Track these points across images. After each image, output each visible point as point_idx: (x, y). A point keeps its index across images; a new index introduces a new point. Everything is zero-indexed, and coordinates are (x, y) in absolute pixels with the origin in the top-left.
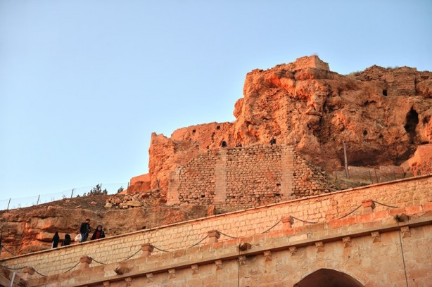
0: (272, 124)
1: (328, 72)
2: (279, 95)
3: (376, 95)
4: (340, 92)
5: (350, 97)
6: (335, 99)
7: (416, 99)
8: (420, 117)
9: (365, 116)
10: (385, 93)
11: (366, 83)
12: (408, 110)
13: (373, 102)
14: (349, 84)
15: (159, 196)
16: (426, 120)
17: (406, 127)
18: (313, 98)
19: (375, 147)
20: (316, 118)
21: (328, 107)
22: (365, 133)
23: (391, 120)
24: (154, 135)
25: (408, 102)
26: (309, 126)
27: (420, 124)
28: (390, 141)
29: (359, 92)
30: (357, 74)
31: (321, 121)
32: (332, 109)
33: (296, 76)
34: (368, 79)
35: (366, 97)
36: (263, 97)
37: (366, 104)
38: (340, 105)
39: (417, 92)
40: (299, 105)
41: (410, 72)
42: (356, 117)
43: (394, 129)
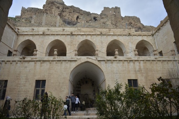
0: (51, 11)
1: (64, 4)
2: (53, 6)
3: (72, 11)
4: (66, 9)
5: (67, 10)
6: (64, 10)
7: (79, 14)
8: (79, 18)
9: (69, 15)
10: (74, 11)
11: (71, 9)
12: (77, 16)
13: (71, 13)
14: (67, 8)
15: (29, 21)
16: (80, 19)
17: (76, 19)
18: (60, 8)
19: (70, 21)
20: (60, 13)
21: (63, 11)
22: (69, 18)
23: (74, 17)
24: (23, 7)
25: (77, 14)
26: (59, 14)
27: (79, 19)
28: (73, 21)
29: (69, 10)
30: (69, 6)
31: (61, 14)
32: (63, 12)
33: (58, 3)
34: (71, 8)
35: (70, 11)
36: (50, 5)
37: (70, 12)
38: (65, 11)
39: (79, 13)
40: (57, 9)
41: (79, 9)
42: (68, 15)
43: (74, 19)
